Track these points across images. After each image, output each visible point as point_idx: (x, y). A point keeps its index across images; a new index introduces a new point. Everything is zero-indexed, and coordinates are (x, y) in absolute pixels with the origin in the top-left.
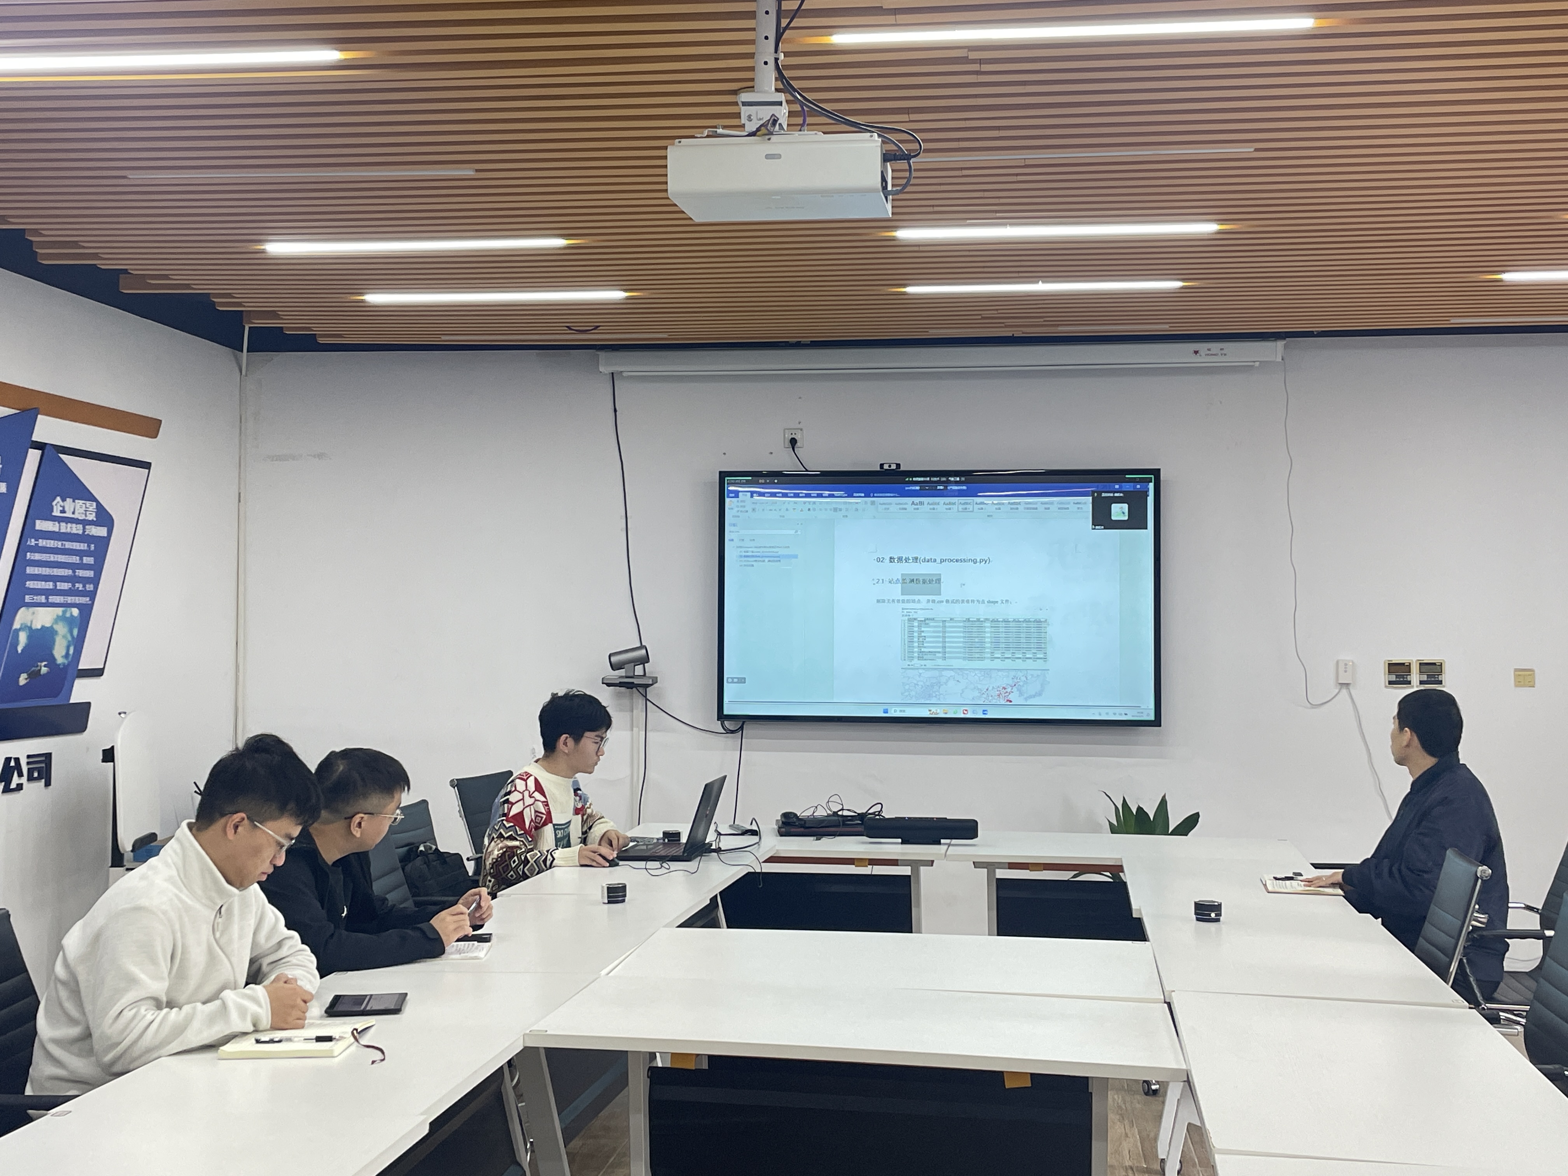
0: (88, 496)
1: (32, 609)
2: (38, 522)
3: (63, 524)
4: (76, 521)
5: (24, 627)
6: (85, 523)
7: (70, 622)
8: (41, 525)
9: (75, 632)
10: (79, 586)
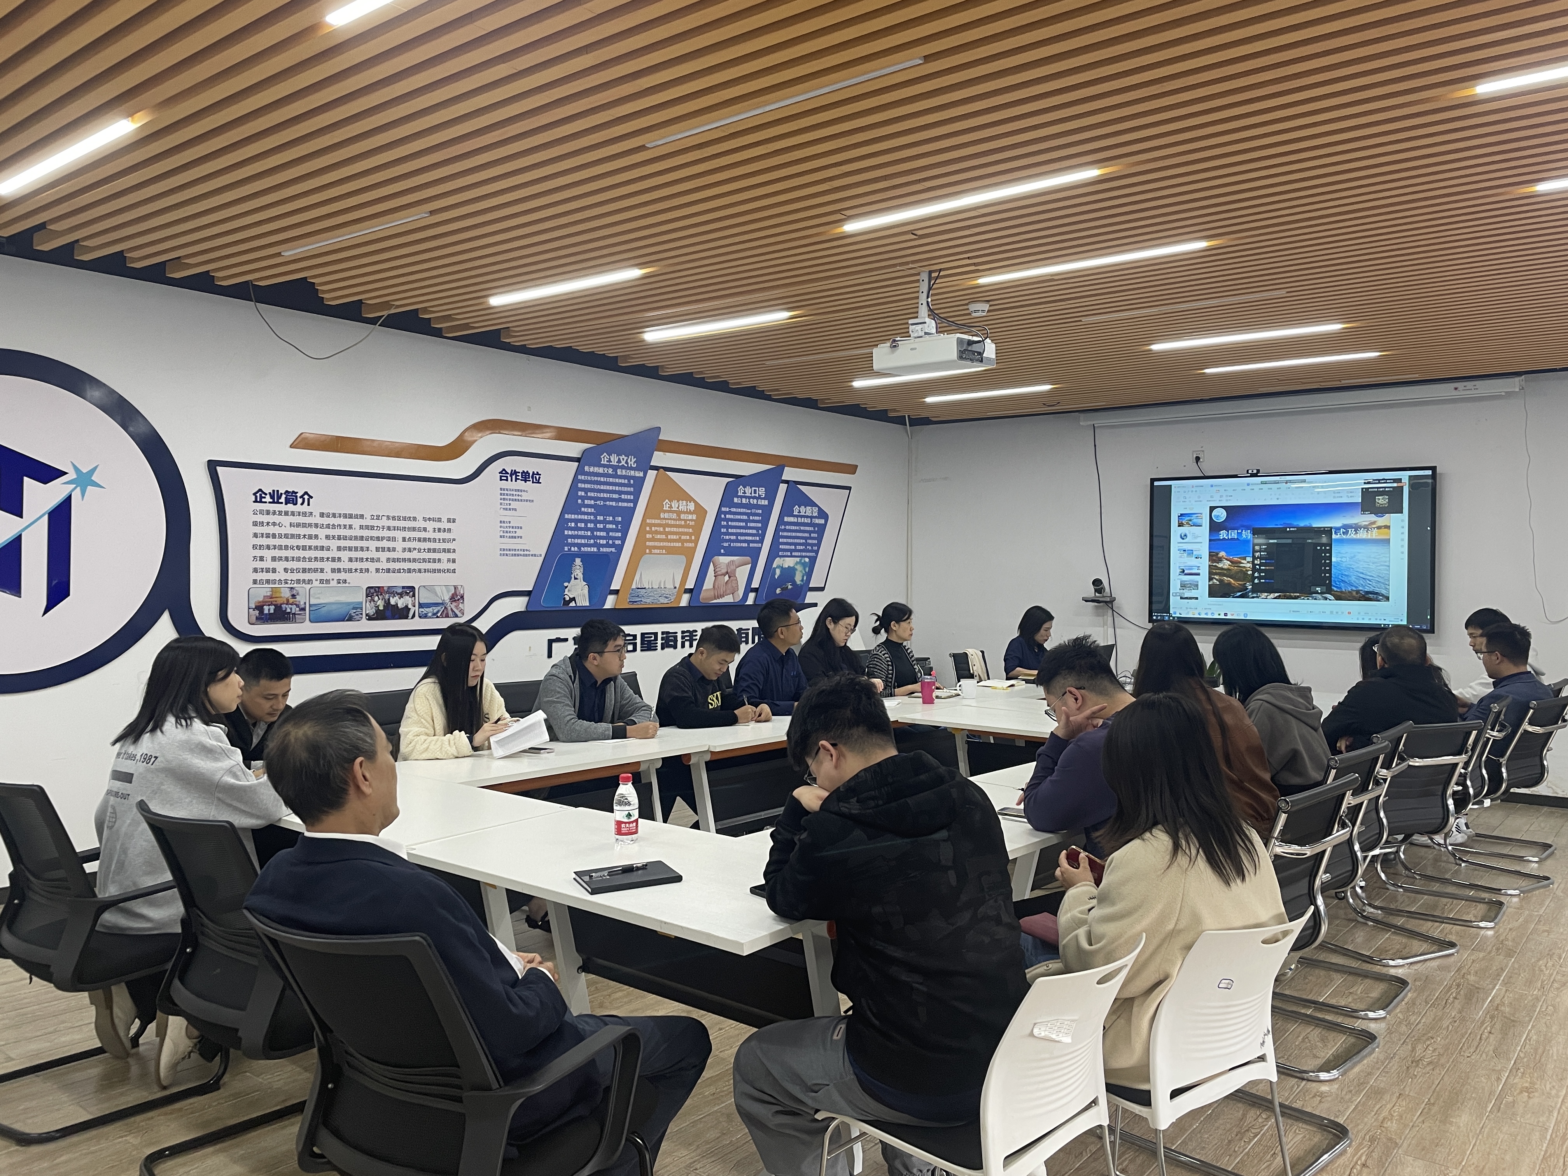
0: (813, 504)
1: (782, 559)
2: (786, 518)
3: (799, 519)
4: (807, 517)
5: (778, 567)
6: (812, 517)
7: (804, 565)
8: (786, 519)
9: (807, 569)
10: (810, 548)
